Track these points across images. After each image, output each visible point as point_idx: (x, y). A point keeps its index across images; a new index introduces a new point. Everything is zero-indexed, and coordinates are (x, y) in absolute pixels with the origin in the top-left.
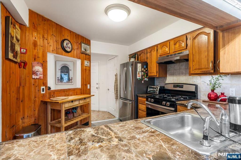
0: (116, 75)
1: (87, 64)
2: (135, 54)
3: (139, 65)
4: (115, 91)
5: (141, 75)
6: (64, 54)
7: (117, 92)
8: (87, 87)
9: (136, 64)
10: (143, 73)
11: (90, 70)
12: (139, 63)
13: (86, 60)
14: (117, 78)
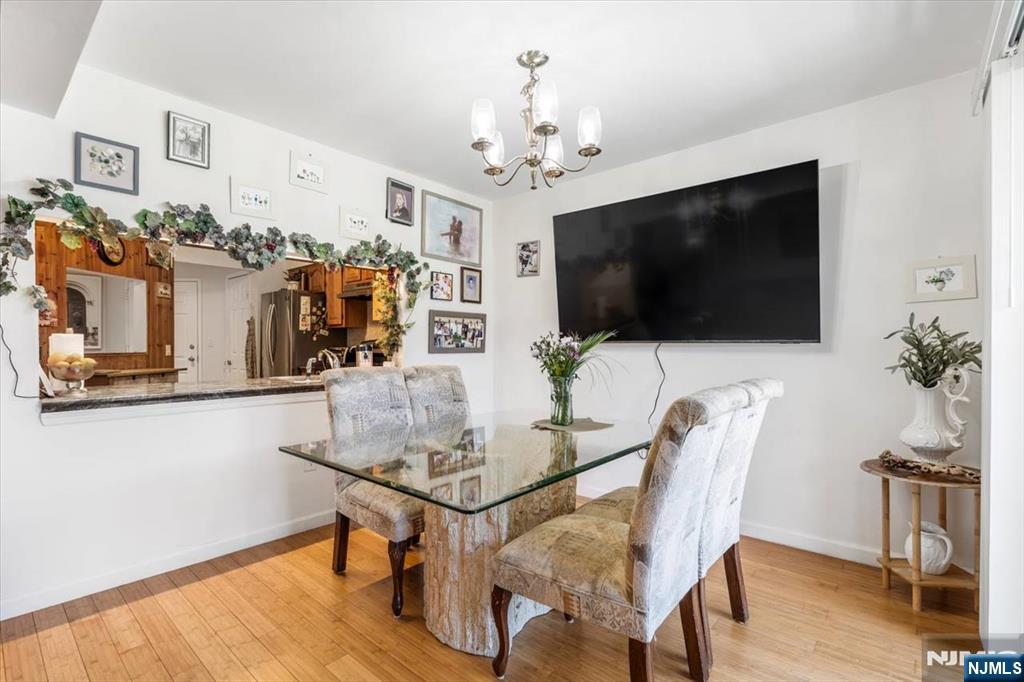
0: (250, 323)
1: (164, 291)
2: (301, 272)
3: (305, 301)
4: (247, 364)
5: (309, 322)
6: (103, 269)
7: (252, 367)
8: (163, 351)
9: (297, 295)
10: (314, 318)
11: (171, 308)
12: (305, 295)
13: (160, 281)
14: (254, 330)
